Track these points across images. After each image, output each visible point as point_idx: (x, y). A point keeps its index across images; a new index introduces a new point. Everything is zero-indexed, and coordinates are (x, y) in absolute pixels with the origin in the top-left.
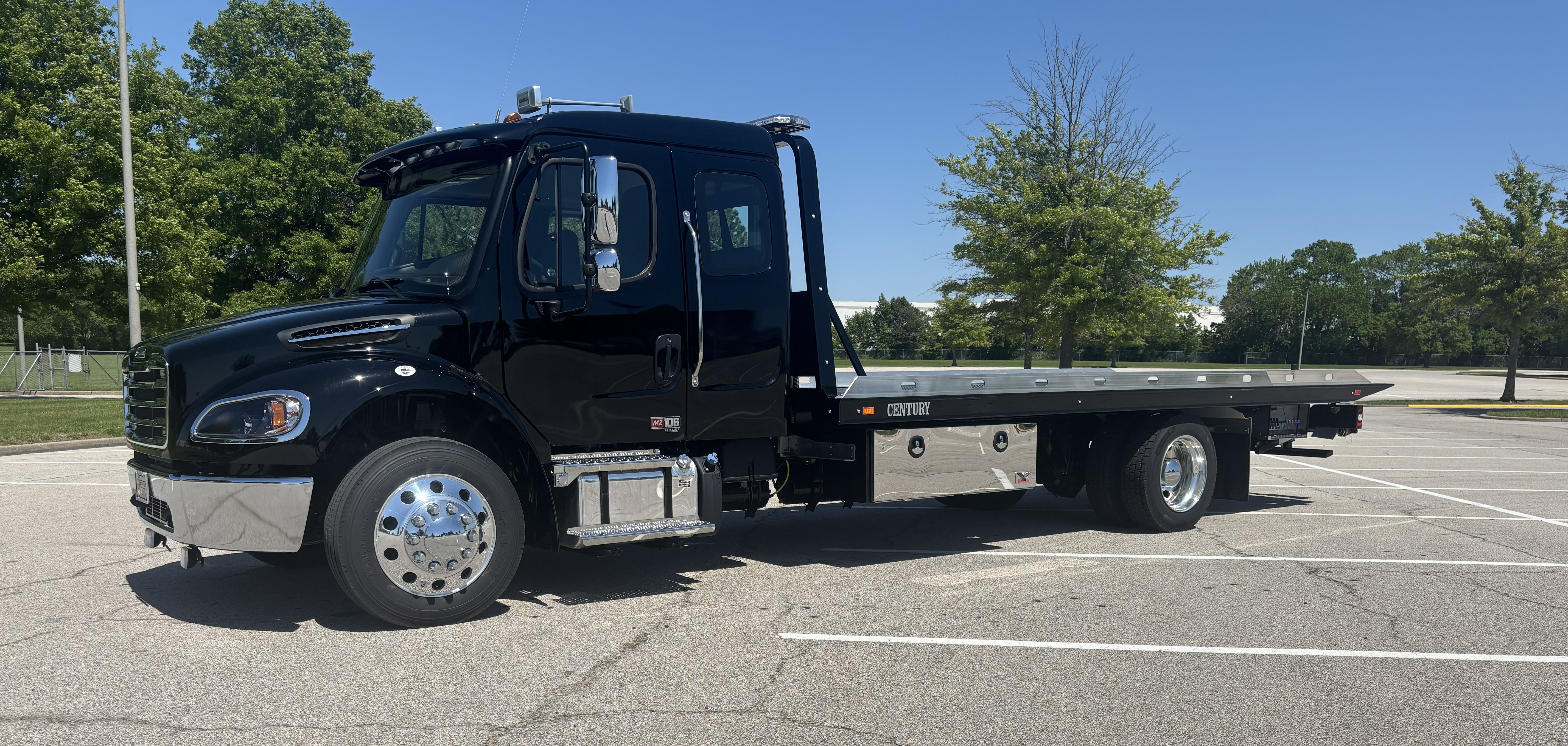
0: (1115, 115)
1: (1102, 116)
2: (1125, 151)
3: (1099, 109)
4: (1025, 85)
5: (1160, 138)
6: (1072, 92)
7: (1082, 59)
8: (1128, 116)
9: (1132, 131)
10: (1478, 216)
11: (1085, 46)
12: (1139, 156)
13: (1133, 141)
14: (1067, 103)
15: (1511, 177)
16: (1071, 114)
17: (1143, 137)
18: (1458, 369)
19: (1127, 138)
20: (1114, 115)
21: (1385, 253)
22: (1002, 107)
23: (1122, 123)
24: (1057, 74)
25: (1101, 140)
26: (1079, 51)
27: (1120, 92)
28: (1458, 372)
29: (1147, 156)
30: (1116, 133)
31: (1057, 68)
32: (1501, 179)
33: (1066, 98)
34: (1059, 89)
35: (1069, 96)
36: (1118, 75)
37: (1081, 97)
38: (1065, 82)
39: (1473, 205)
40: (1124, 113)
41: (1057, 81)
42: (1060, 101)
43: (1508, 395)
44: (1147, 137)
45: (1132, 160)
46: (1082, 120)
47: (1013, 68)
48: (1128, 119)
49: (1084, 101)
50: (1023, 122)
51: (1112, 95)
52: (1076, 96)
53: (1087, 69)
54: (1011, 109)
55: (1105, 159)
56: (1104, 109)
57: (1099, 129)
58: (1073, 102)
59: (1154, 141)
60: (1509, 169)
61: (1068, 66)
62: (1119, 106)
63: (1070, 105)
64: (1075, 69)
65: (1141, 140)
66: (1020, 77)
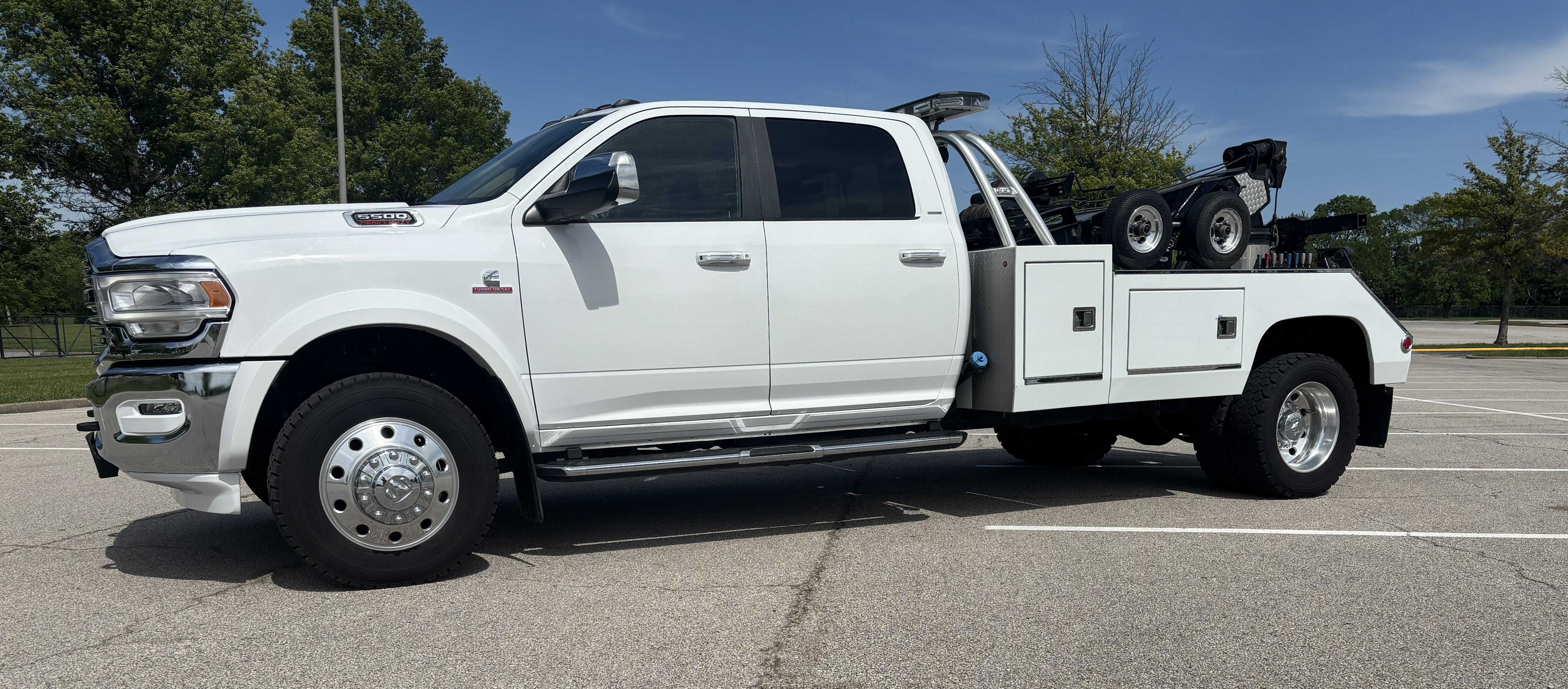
0: (1139, 93)
1: (1127, 95)
2: (1148, 125)
3: (1124, 89)
4: (1059, 68)
5: (1179, 114)
6: (1100, 75)
7: (1110, 45)
8: (1150, 94)
9: (1154, 108)
10: (1471, 176)
11: (1111, 35)
12: (1161, 131)
13: (1155, 116)
14: (1096, 84)
15: (1501, 140)
16: (1099, 94)
17: (1164, 113)
18: (1476, 320)
19: (1149, 113)
20: (1137, 93)
21: (1407, 206)
22: (1038, 89)
23: (1145, 101)
24: (1087, 59)
25: (1126, 117)
26: (1106, 38)
27: (1143, 72)
28: (1475, 322)
29: (1167, 130)
30: (1139, 110)
31: (1086, 53)
32: (1493, 141)
33: (1095, 80)
34: (1089, 72)
35: (1098, 78)
36: (1140, 59)
37: (1109, 78)
38: (1094, 65)
39: (1467, 167)
40: (1146, 92)
41: (1088, 65)
42: (1089, 81)
43: (1501, 341)
44: (1167, 113)
45: (1154, 133)
46: (1110, 99)
47: (1048, 55)
48: (1150, 97)
49: (1111, 83)
50: (1057, 102)
51: (1136, 76)
52: (1104, 78)
53: (1114, 54)
54: (1046, 90)
55: (1130, 133)
56: (1128, 88)
57: (1125, 106)
58: (1102, 83)
59: (1173, 117)
60: (1499, 133)
61: (1097, 51)
62: (1142, 85)
63: (1099, 86)
64: (1103, 54)
65: (1162, 116)
66: (1054, 63)
